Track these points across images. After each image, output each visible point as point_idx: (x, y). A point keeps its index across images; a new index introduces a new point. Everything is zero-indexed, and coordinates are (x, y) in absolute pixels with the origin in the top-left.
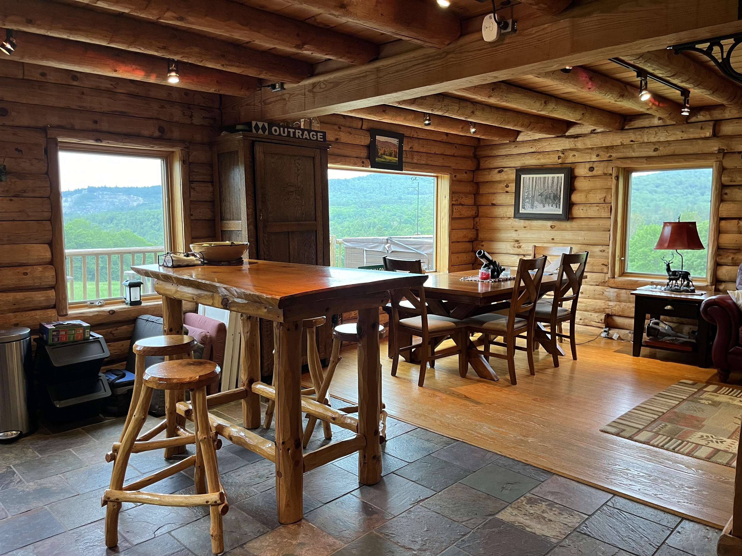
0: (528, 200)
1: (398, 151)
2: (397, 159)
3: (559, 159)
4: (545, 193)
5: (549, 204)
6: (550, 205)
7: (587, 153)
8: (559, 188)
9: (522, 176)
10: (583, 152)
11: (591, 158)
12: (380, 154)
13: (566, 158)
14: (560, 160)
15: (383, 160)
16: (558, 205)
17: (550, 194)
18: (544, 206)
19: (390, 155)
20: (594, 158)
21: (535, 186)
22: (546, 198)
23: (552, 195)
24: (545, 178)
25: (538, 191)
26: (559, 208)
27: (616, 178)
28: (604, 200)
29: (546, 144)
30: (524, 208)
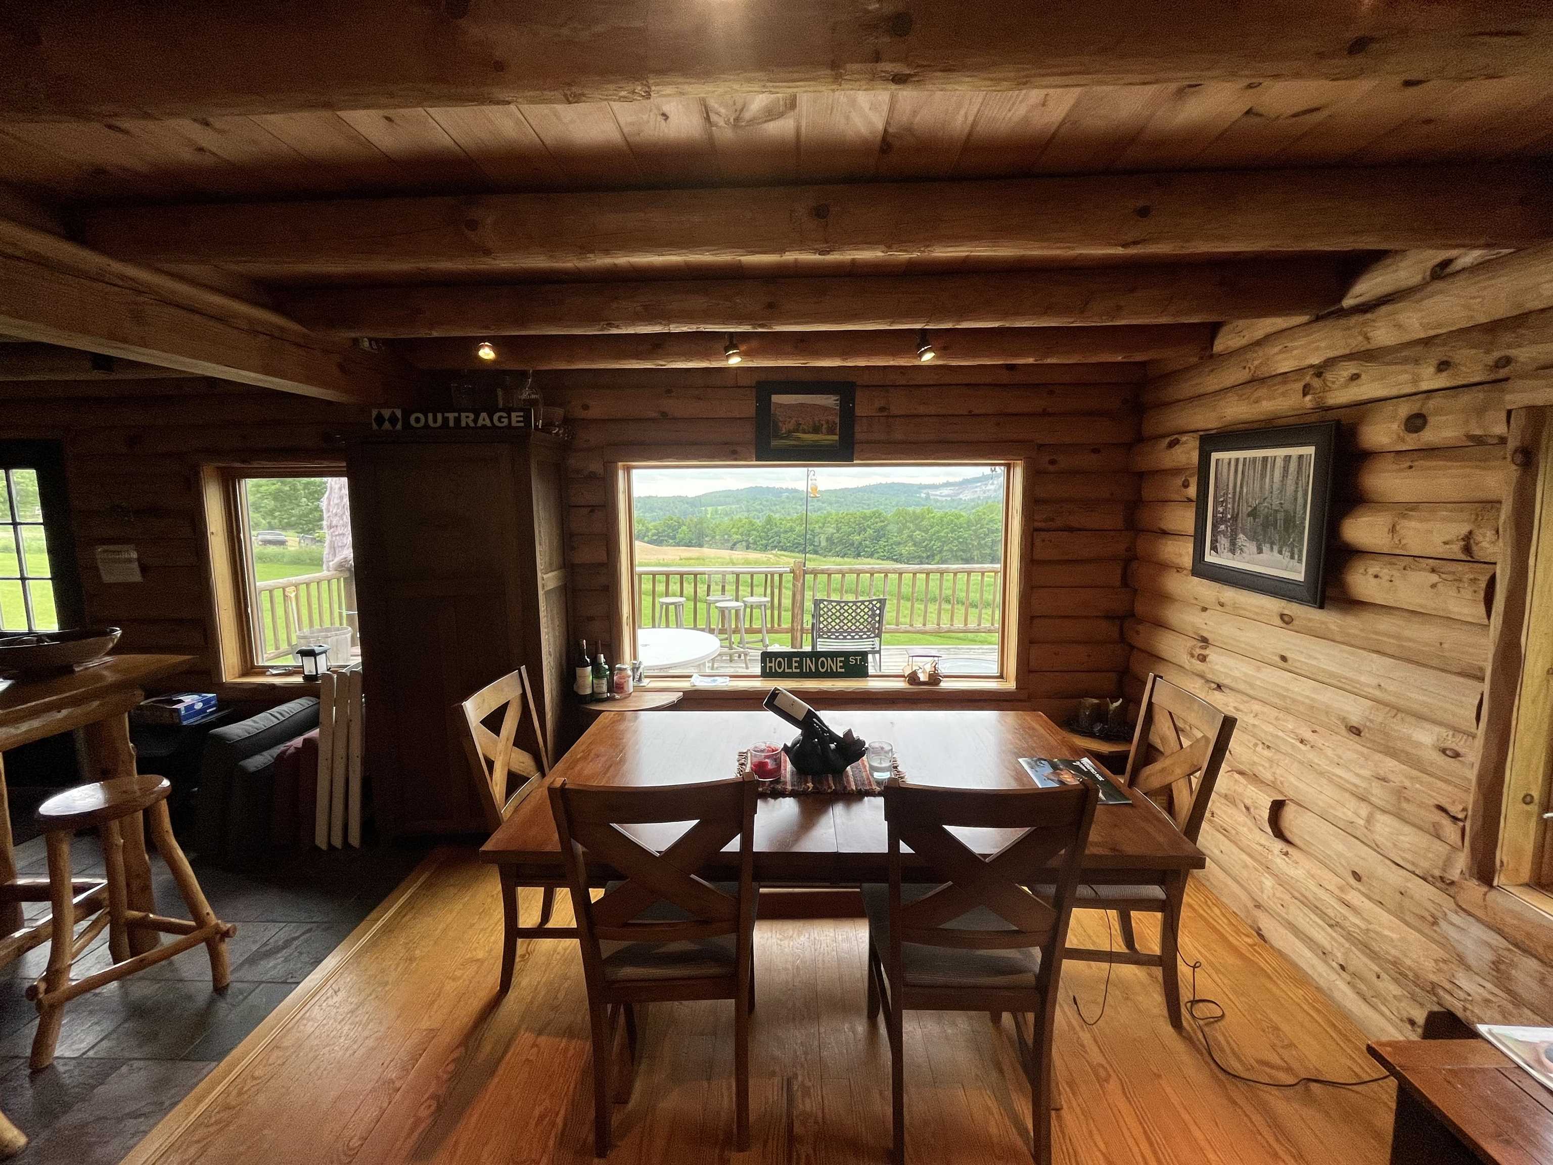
0: (1223, 527)
1: (837, 420)
2: (836, 438)
3: (1305, 395)
4: (1263, 511)
5: (1272, 544)
6: (1276, 548)
7: (1405, 361)
8: (1300, 494)
9: (1215, 456)
10: (1388, 358)
11: (1415, 381)
12: (784, 431)
13: (1326, 389)
14: (1308, 398)
15: (792, 443)
16: (1296, 550)
17: (1276, 511)
18: (1260, 551)
19: (816, 430)
20: (1430, 379)
21: (1241, 487)
22: (1265, 526)
23: (1281, 516)
24: (1265, 459)
25: (1247, 503)
26: (1300, 560)
27: (1519, 458)
28: (1467, 549)
29: (1276, 350)
30: (1214, 548)
